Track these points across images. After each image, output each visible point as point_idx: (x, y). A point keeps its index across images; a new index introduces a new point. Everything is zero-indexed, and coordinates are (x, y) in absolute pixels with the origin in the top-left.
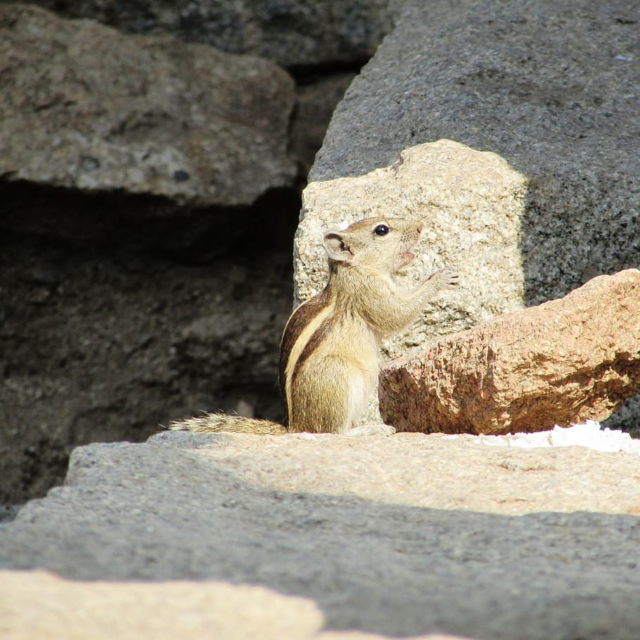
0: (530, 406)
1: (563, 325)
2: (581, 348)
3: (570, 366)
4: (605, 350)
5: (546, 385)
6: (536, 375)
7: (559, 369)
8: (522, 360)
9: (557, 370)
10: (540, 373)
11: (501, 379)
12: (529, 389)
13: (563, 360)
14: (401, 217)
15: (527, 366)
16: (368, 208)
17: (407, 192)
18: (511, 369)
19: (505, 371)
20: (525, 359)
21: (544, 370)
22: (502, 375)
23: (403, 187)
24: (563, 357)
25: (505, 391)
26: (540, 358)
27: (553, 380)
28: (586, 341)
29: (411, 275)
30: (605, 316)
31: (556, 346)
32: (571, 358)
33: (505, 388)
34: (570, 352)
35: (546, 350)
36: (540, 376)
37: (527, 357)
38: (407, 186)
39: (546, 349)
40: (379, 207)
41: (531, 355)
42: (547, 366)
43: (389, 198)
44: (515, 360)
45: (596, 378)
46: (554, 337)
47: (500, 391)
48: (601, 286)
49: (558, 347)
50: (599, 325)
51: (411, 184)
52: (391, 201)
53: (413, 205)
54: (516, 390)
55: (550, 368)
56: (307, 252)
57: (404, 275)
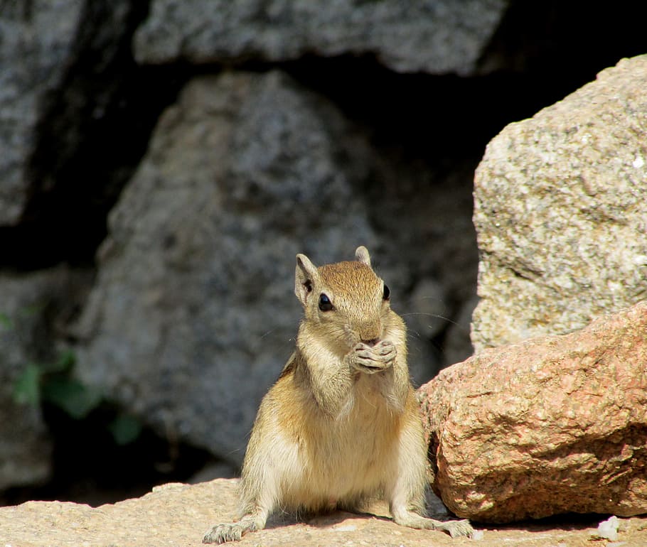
0: (518, 483)
1: (544, 375)
2: (576, 408)
3: (560, 433)
4: (630, 409)
5: (526, 457)
6: (507, 444)
7: (540, 437)
8: (478, 423)
9: (536, 439)
10: (513, 441)
11: (451, 448)
12: (498, 463)
13: (545, 424)
14: (622, 140)
15: (488, 430)
16: (573, 126)
17: (634, 105)
18: (460, 435)
19: (454, 437)
20: (481, 422)
21: (518, 437)
22: (452, 442)
23: (630, 98)
24: (544, 421)
25: (460, 464)
26: (506, 422)
27: (534, 451)
28: (588, 397)
29: (633, 226)
30: (631, 360)
31: (531, 405)
32: (558, 422)
33: (458, 460)
34: (554, 414)
35: (514, 411)
36: (512, 445)
37: (485, 419)
38: (635, 96)
39: (513, 409)
40: (590, 125)
41: (490, 416)
42: (520, 432)
43: (607, 113)
44: (467, 423)
45: (633, 443)
46: (527, 391)
47: (451, 464)
48: (626, 316)
49: (536, 406)
50: (616, 374)
51: (641, 94)
52: (610, 116)
53: (641, 125)
54: (476, 462)
55: (526, 436)
56: (484, 184)
57: (623, 224)
